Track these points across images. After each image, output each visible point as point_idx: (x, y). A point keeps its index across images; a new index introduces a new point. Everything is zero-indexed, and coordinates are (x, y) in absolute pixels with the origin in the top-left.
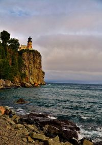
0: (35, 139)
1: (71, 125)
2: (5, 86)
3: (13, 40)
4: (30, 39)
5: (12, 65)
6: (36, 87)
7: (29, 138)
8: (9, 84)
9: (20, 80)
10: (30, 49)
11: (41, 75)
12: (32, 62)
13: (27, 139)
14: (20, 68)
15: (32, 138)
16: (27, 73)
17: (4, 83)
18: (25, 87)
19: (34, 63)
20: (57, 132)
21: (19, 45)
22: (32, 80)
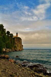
0: (36, 76)
1: (42, 66)
2: (9, 51)
3: (11, 34)
4: (17, 33)
5: (11, 43)
6: (20, 51)
7: (33, 75)
8: (11, 50)
9: (14, 49)
10: (17, 37)
11: (22, 46)
12: (18, 42)
13: (33, 76)
14: (14, 44)
15: (35, 75)
16: (17, 46)
17: (9, 50)
18: (17, 51)
19: (19, 42)
20: (39, 70)
21: (13, 36)
22: (18, 48)
